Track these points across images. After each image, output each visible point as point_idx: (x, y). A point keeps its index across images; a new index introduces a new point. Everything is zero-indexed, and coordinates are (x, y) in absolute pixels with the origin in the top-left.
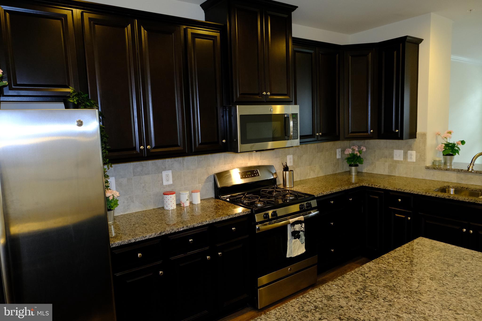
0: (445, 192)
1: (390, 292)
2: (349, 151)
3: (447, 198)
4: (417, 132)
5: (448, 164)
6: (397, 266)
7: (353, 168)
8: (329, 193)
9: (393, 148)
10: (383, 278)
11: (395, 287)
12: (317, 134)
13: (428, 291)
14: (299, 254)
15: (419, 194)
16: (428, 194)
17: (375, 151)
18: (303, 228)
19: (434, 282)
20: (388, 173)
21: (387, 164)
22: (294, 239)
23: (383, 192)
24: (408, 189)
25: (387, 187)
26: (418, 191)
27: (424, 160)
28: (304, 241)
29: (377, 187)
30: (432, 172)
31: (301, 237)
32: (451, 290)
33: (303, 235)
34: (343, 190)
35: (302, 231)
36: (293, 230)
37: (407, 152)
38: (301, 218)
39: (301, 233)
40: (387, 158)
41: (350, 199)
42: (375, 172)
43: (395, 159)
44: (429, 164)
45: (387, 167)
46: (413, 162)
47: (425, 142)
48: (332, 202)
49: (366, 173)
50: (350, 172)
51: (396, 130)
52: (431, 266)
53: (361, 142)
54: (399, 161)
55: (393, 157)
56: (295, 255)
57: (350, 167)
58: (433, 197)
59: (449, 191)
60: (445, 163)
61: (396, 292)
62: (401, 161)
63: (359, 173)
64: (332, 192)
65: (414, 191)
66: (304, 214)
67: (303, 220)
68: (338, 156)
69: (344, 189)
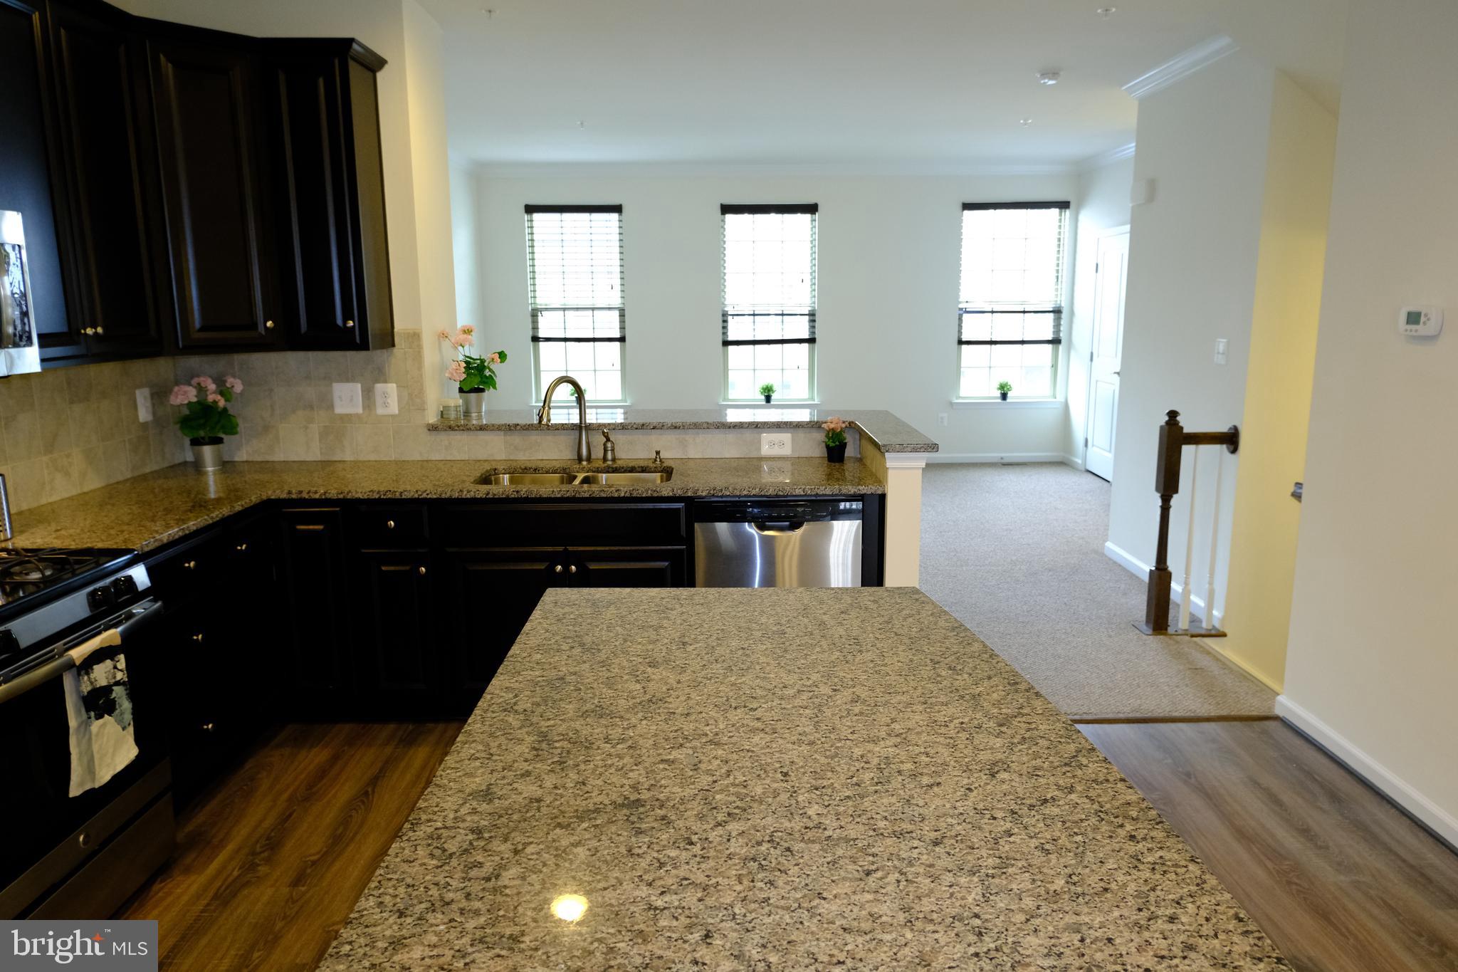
0: (490, 483)
1: (603, 721)
2: (185, 396)
3: (513, 496)
4: (396, 330)
5: (474, 415)
6: (563, 663)
7: (207, 451)
8: (177, 537)
9: (329, 379)
10: (561, 700)
11: (603, 708)
12: (90, 331)
13: (668, 690)
14: (120, 766)
15: (443, 496)
16: (465, 493)
17: (271, 390)
18: (121, 670)
19: (661, 668)
20: (321, 453)
21: (315, 428)
22: (97, 719)
23: (338, 509)
24: (411, 487)
25: (350, 492)
26: (439, 490)
27: (422, 409)
28: (128, 717)
29: (317, 496)
30: (444, 438)
31: (117, 707)
32: (703, 673)
33: (125, 697)
34: (218, 521)
35: (118, 683)
36: (89, 688)
37: (373, 387)
38: (111, 636)
39: (119, 692)
40: (311, 407)
41: (239, 548)
42: (279, 456)
43: (340, 409)
44: (432, 418)
45: (317, 436)
46: (393, 416)
47: (418, 356)
48: (192, 564)
49: (246, 462)
50: (198, 465)
51: (345, 321)
52: (625, 641)
53: (220, 363)
54: (351, 415)
55: (331, 407)
56: (107, 778)
57: (196, 448)
58: (481, 499)
59: (497, 482)
60: (467, 413)
61: (616, 717)
62: (357, 415)
63: (226, 466)
64: (187, 532)
65: (428, 492)
66: (111, 621)
67: (118, 641)
68: (144, 414)
69: (220, 516)
